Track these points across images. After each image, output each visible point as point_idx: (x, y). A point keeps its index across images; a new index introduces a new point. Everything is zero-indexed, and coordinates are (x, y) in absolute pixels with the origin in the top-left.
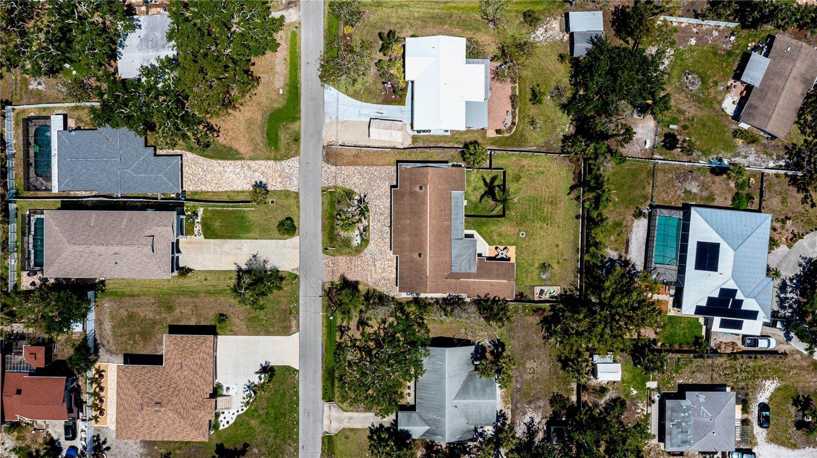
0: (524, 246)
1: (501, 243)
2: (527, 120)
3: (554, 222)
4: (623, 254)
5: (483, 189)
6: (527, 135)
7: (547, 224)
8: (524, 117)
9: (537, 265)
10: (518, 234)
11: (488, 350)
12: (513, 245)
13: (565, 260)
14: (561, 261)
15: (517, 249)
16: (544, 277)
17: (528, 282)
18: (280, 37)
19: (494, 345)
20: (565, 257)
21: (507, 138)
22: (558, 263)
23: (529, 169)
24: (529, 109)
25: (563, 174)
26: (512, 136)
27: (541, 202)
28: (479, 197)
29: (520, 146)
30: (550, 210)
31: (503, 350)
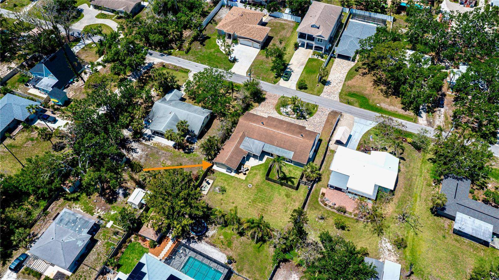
0: (242, 184)
1: (250, 173)
2: (326, 215)
3: (250, 206)
4: (207, 239)
5: (288, 175)
6: (315, 211)
7: (250, 202)
8: (329, 214)
9: (226, 187)
10: (251, 184)
11: (190, 145)
12: (246, 178)
13: (222, 204)
14: (222, 201)
15: (242, 180)
16: (217, 189)
17: (218, 179)
18: (411, 113)
19: (191, 149)
20: (223, 205)
21: (317, 198)
22: (222, 200)
23: (292, 205)
24: (333, 219)
25: (280, 224)
26: (318, 202)
27: (266, 204)
28: (284, 171)
29: (309, 205)
30: (259, 207)
31: (185, 153)
